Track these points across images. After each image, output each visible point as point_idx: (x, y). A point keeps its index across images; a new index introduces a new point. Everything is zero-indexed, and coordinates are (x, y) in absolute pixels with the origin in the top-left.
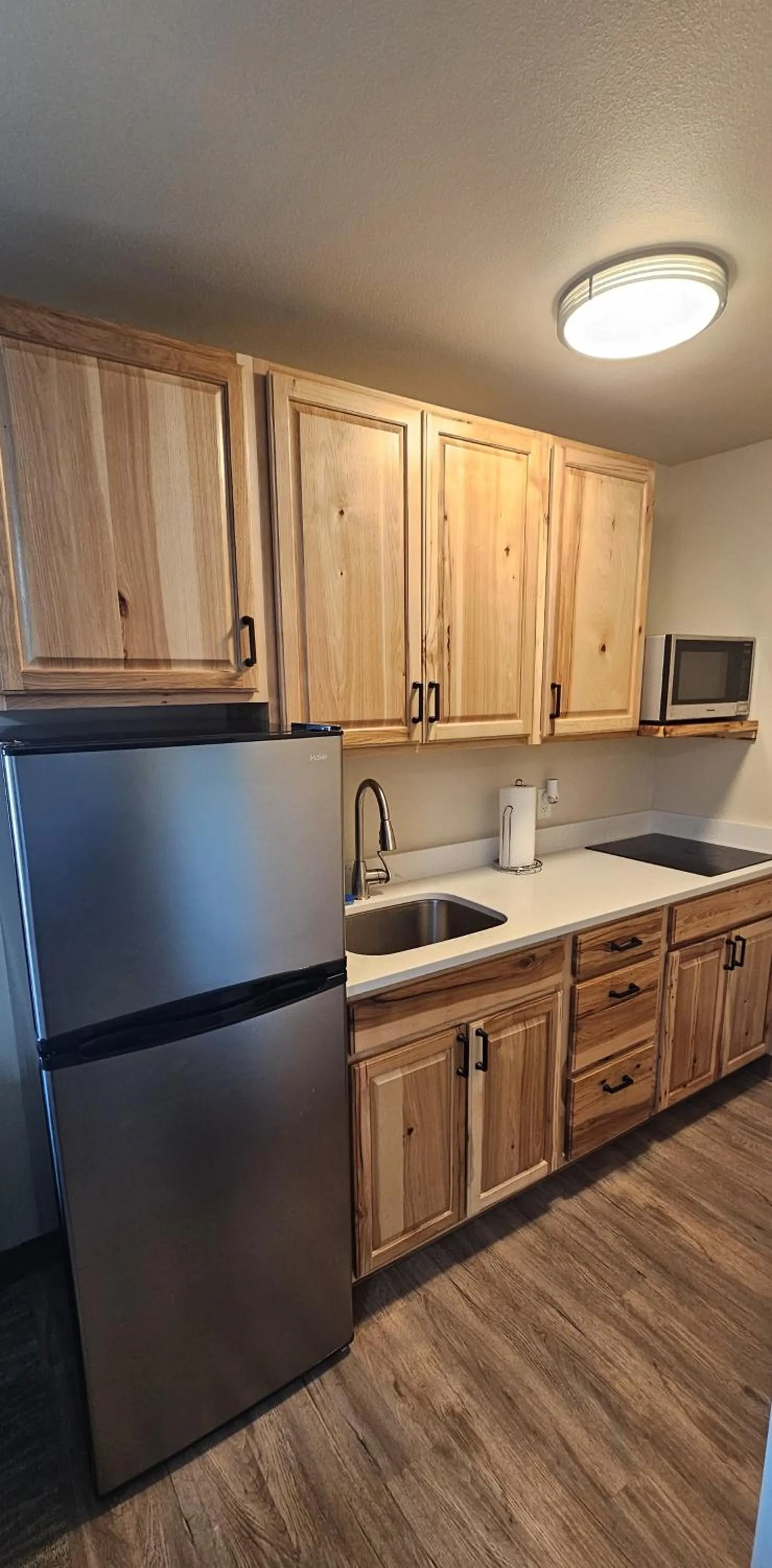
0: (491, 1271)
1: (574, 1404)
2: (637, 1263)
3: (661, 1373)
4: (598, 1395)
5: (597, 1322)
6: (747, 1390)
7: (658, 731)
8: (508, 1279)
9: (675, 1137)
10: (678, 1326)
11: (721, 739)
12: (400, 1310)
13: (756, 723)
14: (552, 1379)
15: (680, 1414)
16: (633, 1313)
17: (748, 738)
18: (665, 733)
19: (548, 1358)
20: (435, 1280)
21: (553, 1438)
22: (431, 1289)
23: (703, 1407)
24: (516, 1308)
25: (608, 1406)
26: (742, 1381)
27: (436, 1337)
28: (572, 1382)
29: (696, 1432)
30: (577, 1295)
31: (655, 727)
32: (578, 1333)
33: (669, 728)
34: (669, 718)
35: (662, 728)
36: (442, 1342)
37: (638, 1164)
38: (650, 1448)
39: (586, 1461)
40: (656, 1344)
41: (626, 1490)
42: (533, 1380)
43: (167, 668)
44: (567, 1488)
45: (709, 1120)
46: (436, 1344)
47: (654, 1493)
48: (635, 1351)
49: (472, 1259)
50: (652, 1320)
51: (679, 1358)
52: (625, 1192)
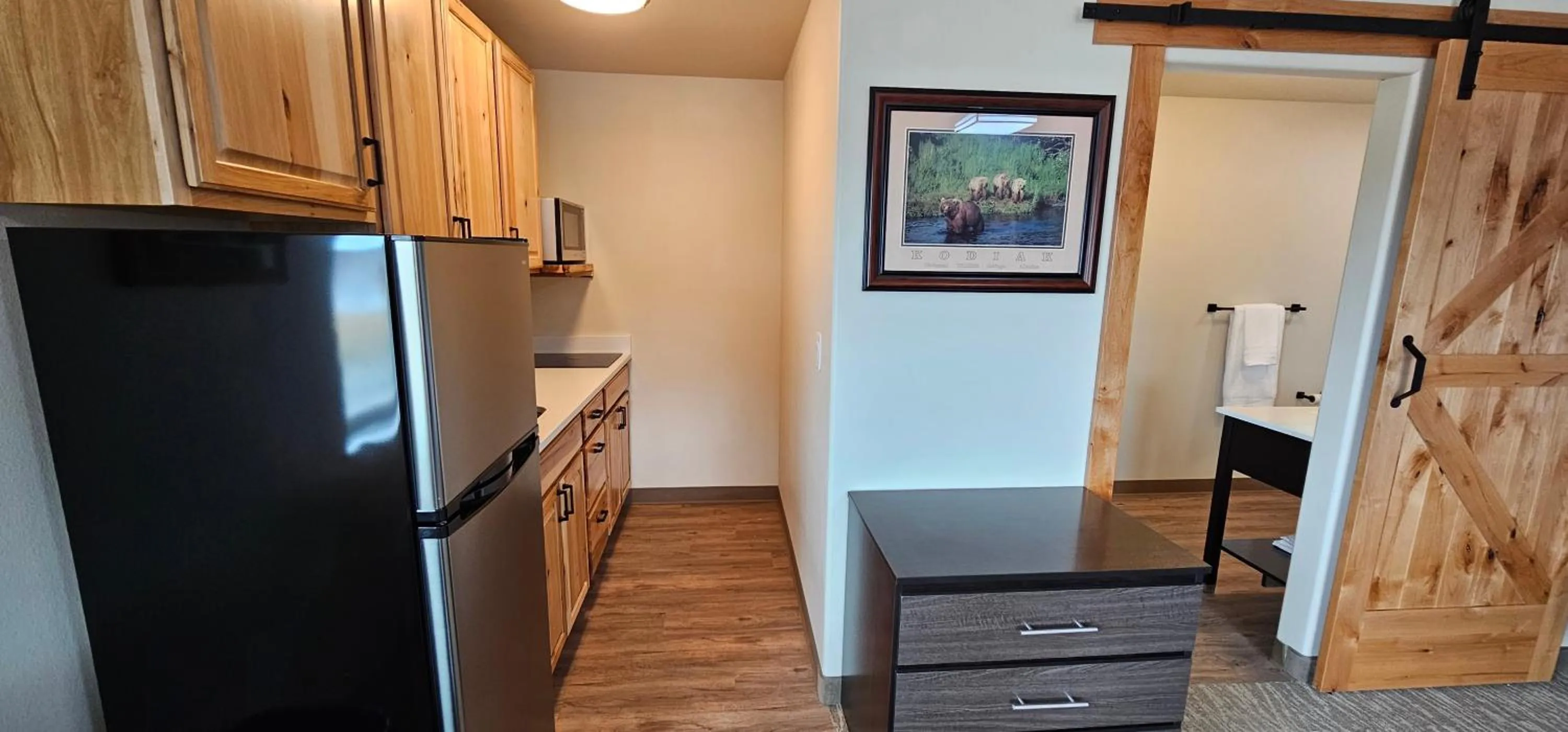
0: (590, 665)
1: (688, 676)
2: (655, 611)
3: (708, 639)
4: (694, 665)
5: (665, 643)
6: (741, 619)
7: (557, 268)
8: (602, 661)
9: (615, 552)
10: (697, 620)
11: (568, 278)
12: (559, 719)
13: (592, 266)
14: (671, 676)
15: (728, 645)
16: (675, 629)
17: (591, 277)
18: (564, 269)
19: (661, 672)
20: (562, 692)
21: (694, 692)
22: (565, 697)
23: (734, 636)
24: (622, 667)
25: (702, 665)
26: (736, 618)
27: (596, 710)
28: (679, 670)
29: (739, 645)
30: (642, 641)
31: (555, 266)
32: (661, 654)
33: (566, 266)
34: (564, 259)
35: (561, 266)
36: (600, 710)
37: (611, 573)
38: (730, 663)
39: (714, 687)
40: (695, 632)
41: (736, 681)
42: (661, 683)
43: (317, 179)
44: (717, 701)
45: (623, 536)
46: (598, 712)
47: (745, 674)
48: (691, 640)
49: (572, 668)
50: (685, 625)
51: (710, 629)
52: (617, 588)
